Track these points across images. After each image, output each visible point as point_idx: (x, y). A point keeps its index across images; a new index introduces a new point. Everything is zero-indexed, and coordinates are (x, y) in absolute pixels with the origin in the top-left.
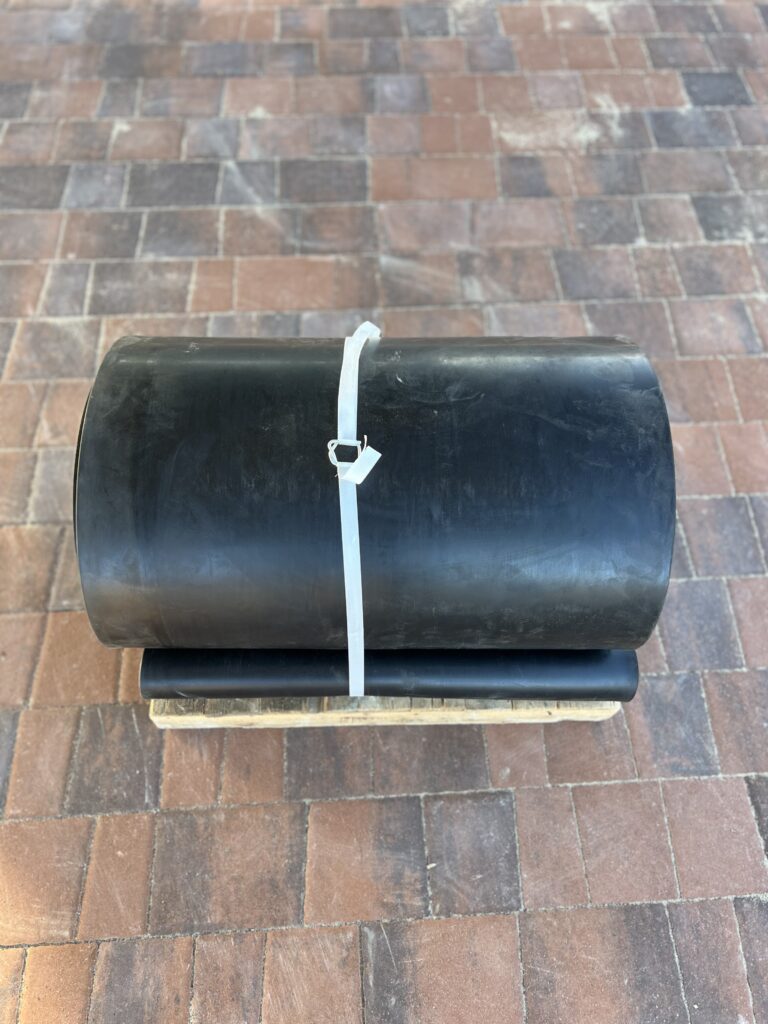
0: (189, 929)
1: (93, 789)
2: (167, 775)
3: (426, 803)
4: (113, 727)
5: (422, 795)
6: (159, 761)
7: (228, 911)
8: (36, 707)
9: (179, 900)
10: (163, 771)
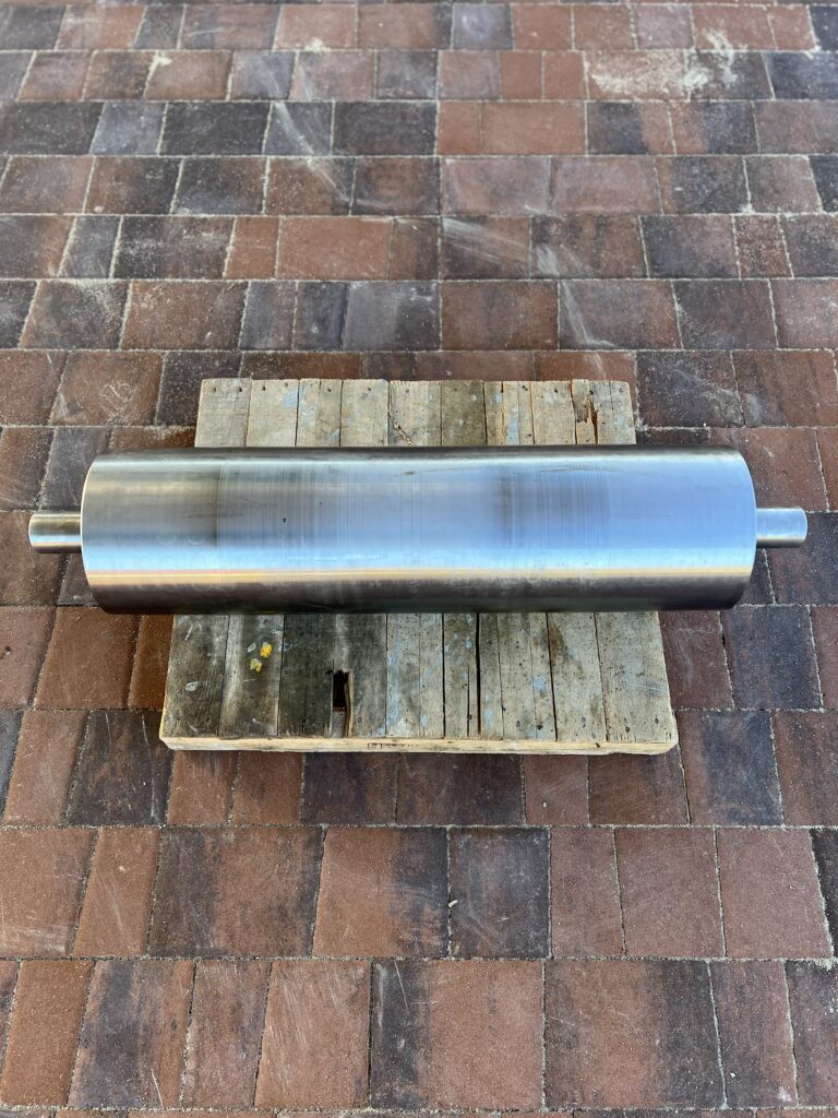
0: (189, 952)
1: (96, 799)
2: (175, 789)
3: (452, 836)
4: (120, 734)
5: (449, 827)
6: (168, 772)
7: (232, 937)
8: (40, 708)
9: (181, 921)
10: (171, 785)
